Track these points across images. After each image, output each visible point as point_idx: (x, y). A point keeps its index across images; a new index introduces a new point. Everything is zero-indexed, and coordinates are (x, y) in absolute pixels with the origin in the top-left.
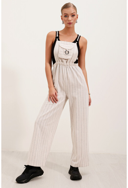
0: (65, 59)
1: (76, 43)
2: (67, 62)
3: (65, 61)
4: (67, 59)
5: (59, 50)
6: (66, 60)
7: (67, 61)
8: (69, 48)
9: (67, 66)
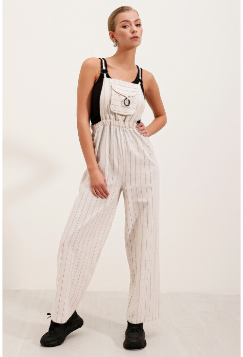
0: (122, 115)
1: (140, 83)
2: (124, 121)
3: (121, 118)
4: (126, 116)
5: (112, 97)
6: (124, 117)
7: (126, 118)
8: (131, 95)
9: (124, 129)
